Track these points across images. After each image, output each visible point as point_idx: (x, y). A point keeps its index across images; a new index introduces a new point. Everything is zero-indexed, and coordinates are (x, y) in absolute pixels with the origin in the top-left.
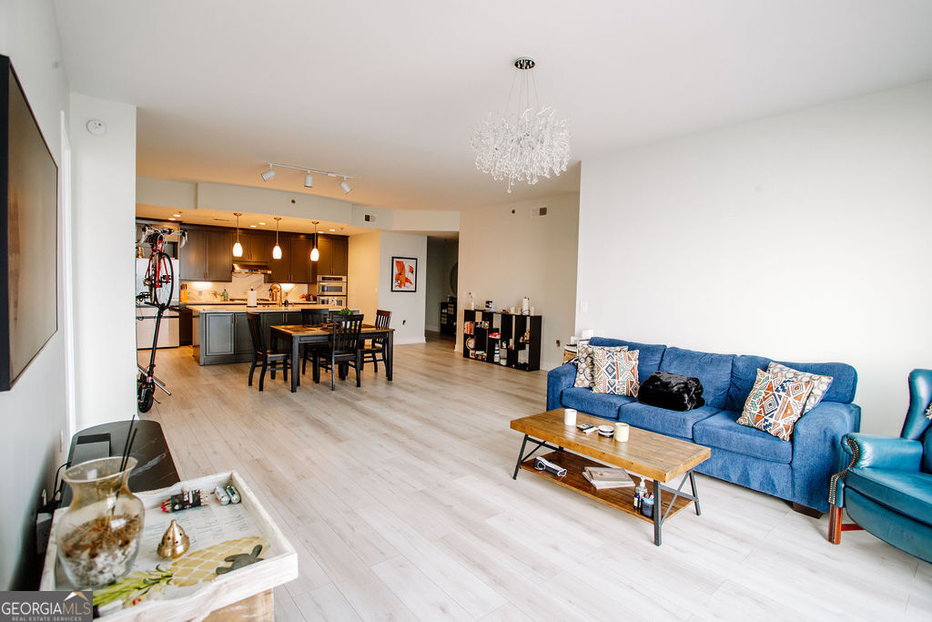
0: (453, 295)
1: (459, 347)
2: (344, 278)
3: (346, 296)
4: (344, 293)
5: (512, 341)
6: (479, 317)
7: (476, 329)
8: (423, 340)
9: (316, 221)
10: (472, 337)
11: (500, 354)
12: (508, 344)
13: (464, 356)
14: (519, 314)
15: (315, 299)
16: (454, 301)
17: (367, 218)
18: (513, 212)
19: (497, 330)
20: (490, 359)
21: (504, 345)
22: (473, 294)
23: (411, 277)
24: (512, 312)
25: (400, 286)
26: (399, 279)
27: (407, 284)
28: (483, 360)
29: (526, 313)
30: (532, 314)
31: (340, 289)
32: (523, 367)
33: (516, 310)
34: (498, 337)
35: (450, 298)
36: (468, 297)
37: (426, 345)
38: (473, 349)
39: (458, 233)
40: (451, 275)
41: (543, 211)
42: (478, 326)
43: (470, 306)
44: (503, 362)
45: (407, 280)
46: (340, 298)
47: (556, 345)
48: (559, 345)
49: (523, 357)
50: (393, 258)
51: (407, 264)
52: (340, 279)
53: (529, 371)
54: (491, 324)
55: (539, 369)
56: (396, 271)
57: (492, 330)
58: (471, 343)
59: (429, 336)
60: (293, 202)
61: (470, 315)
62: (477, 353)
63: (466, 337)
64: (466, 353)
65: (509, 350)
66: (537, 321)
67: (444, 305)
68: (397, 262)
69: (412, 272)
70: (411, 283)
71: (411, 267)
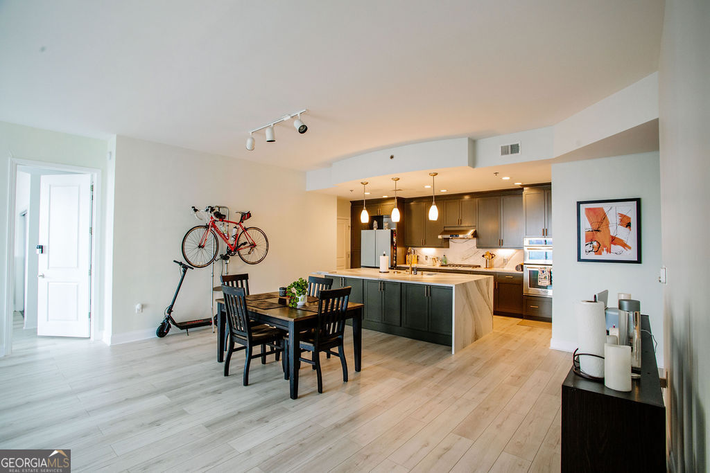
23: (625, 234)
25: (598, 252)
26: (595, 240)
27: (617, 248)
45: (615, 240)
50: (579, 202)
51: (613, 213)
68: (588, 210)
69: (629, 225)
70: (624, 245)
71: (623, 217)
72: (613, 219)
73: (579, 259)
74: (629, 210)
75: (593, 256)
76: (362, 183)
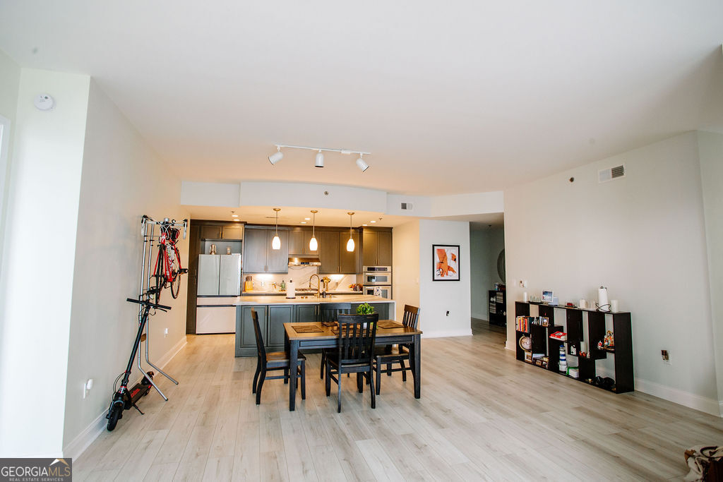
0: (502, 283)
1: (511, 345)
2: (389, 268)
3: (391, 285)
4: (389, 282)
5: (584, 346)
6: (534, 312)
7: (531, 326)
8: (469, 332)
9: (351, 212)
10: (527, 335)
11: (568, 361)
12: (578, 349)
13: (517, 358)
14: (593, 309)
15: (361, 290)
16: (503, 289)
17: (404, 206)
18: (572, 180)
19: (560, 329)
20: (553, 367)
21: (574, 350)
22: (525, 283)
23: (454, 265)
24: (582, 306)
25: (442, 275)
26: (441, 268)
27: (450, 273)
28: (542, 366)
29: (605, 309)
30: (615, 311)
31: (385, 279)
32: (605, 384)
33: (587, 304)
34: (563, 338)
35: (499, 286)
36: (519, 288)
37: (473, 338)
38: (529, 351)
39: (502, 215)
40: (499, 264)
41: (618, 172)
42: (535, 322)
43: (523, 297)
44: (574, 373)
45: (449, 268)
46: (384, 288)
47: (661, 357)
48: (667, 358)
49: (605, 368)
50: (434, 246)
51: (450, 252)
52: (385, 269)
53: (617, 392)
54: (551, 321)
55: (632, 390)
56: (437, 260)
57: (555, 329)
58: (526, 343)
59: (477, 326)
60: (326, 193)
61: (522, 309)
62: (535, 356)
63: (519, 335)
64: (520, 354)
65: (582, 358)
66: (623, 320)
67: (492, 294)
68: (438, 250)
69: (455, 260)
70: (453, 271)
71: (453, 255)
72: (449, 256)
73: (434, 280)
74: (455, 251)
75: (440, 278)
76: (274, 209)
